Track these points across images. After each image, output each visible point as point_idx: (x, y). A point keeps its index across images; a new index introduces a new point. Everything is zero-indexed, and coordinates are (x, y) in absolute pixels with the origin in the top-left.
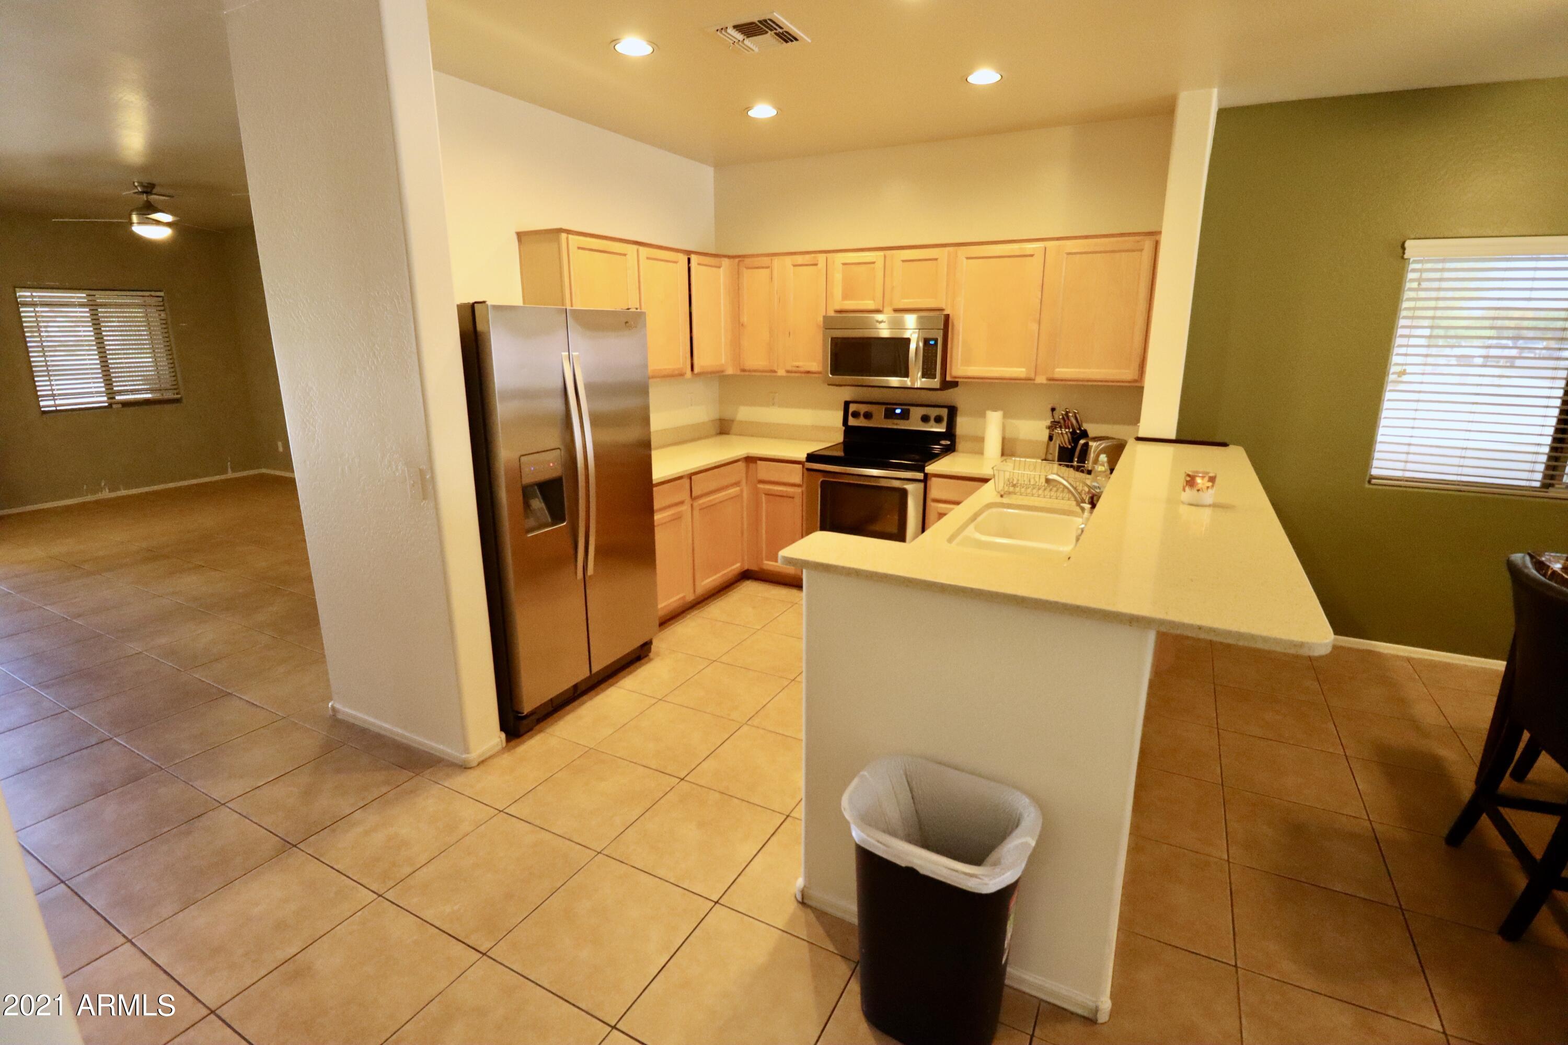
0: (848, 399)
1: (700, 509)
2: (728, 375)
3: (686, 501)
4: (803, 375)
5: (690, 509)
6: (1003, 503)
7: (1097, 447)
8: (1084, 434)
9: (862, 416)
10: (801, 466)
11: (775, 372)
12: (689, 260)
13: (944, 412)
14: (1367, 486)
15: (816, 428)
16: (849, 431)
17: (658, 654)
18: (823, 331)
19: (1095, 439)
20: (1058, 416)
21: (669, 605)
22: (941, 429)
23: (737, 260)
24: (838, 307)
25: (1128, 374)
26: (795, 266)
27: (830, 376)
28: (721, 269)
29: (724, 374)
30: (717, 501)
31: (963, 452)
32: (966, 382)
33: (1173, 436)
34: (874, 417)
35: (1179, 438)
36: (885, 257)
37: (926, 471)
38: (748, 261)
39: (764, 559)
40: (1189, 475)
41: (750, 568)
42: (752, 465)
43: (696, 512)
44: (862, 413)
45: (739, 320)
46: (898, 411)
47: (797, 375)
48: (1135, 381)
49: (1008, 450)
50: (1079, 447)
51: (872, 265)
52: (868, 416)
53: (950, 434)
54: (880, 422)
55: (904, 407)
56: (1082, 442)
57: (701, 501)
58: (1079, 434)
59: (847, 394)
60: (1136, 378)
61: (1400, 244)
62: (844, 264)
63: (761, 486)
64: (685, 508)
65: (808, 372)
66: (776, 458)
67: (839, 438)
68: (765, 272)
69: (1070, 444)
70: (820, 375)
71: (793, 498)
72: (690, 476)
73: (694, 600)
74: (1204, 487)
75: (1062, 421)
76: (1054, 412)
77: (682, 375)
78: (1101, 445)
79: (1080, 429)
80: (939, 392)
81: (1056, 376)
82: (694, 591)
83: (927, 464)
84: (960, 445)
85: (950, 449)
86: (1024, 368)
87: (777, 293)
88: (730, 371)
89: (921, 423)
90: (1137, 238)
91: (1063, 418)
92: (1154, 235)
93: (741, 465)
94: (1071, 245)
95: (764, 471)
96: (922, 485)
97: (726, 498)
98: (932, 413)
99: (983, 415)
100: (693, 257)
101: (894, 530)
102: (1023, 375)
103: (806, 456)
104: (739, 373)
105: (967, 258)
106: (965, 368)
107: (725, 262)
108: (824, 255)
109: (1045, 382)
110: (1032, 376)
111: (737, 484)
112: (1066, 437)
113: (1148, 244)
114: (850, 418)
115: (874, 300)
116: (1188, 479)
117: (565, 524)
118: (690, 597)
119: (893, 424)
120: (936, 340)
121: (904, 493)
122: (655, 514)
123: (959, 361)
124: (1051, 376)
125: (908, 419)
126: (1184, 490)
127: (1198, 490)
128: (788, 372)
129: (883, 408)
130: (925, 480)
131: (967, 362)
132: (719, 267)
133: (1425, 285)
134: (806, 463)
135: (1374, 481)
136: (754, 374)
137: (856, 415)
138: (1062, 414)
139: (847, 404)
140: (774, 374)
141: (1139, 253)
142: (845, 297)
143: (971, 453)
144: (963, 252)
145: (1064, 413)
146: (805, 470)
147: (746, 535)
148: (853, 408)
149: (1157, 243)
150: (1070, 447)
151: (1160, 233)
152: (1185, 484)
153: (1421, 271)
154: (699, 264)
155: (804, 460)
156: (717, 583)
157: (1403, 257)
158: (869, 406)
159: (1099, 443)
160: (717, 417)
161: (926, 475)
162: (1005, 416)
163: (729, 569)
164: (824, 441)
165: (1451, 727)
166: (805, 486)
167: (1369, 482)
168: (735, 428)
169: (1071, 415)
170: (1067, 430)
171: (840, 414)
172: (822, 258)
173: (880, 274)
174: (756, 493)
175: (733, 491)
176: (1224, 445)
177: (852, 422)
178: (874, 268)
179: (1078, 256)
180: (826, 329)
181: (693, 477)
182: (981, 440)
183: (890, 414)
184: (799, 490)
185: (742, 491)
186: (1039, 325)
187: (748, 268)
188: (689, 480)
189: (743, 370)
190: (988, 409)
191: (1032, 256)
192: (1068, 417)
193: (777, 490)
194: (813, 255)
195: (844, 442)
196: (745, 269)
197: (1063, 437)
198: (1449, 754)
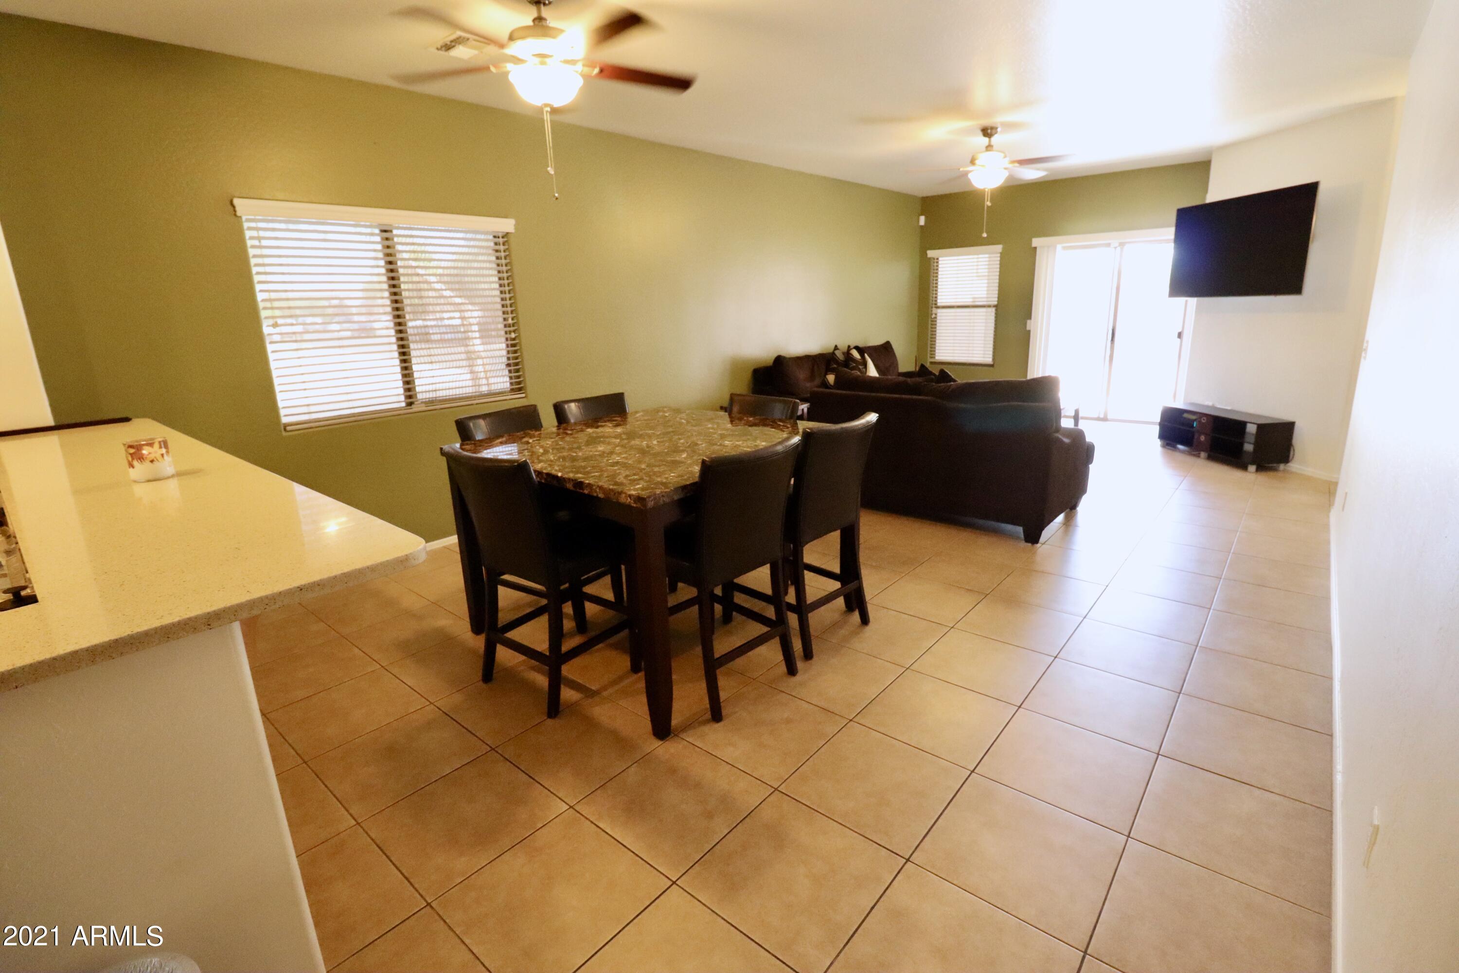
14: (284, 433)
35: (62, 424)
40: (131, 447)
61: (228, 203)
74: (158, 456)
116: (132, 451)
126: (131, 466)
127: (152, 461)
135: (288, 428)
152: (130, 459)
157: (235, 215)
165: (433, 603)
167: (285, 430)
176: (126, 420)
198: (443, 622)
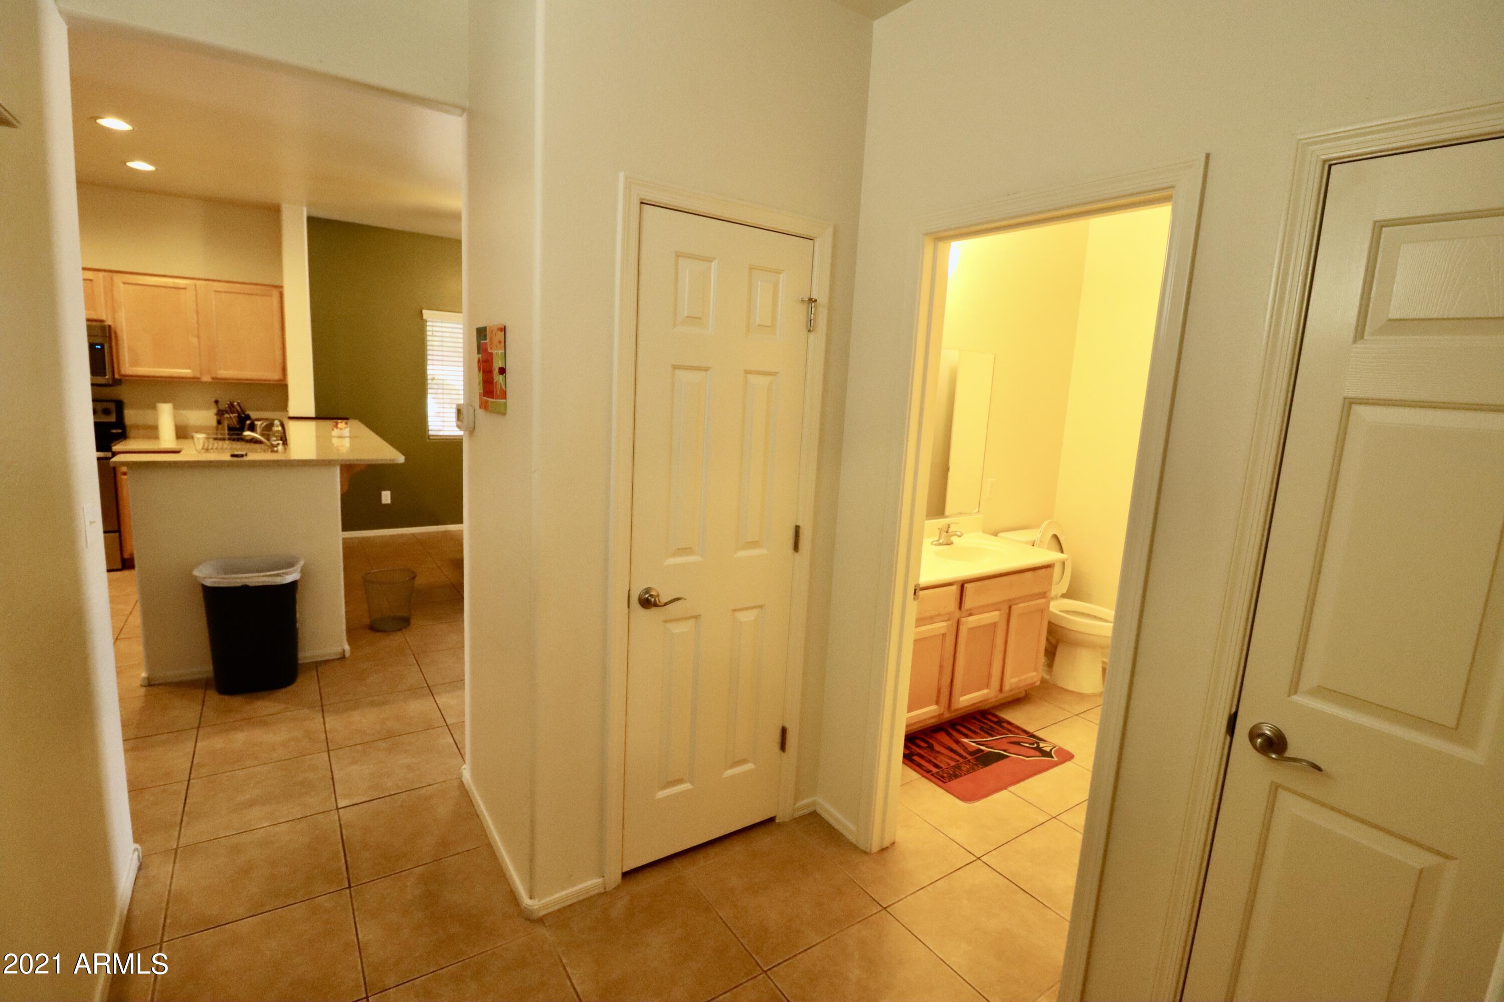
8: (248, 417)
13: (112, 406)
14: (428, 440)
19: (258, 420)
20: (224, 405)
22: (112, 418)
25: (275, 376)
31: (134, 438)
32: (135, 380)
33: (313, 415)
37: (114, 450)
48: (281, 380)
49: (182, 433)
50: (246, 426)
53: (120, 424)
56: (248, 422)
58: (245, 417)
60: (281, 378)
61: (419, 311)
69: (238, 425)
75: (228, 409)
76: (218, 403)
78: (263, 423)
79: (244, 414)
81: (220, 376)
83: (112, 445)
84: (132, 433)
85: (122, 436)
86: (190, 369)
90: (268, 288)
91: (229, 407)
92: (279, 288)
94: (216, 285)
98: (102, 407)
99: (154, 408)
102: (190, 375)
105: (123, 283)
106: (134, 368)
109: (210, 380)
110: (198, 375)
112: (234, 420)
113: (275, 293)
120: (102, 346)
123: (127, 364)
124: (214, 376)
131: (135, 363)
133: (435, 333)
135: (431, 438)
138: (228, 404)
141: (268, 298)
143: (143, 437)
144: (118, 278)
145: (229, 402)
149: (281, 293)
151: (282, 287)
153: (432, 326)
157: (422, 319)
161: (113, 453)
162: (176, 408)
167: (429, 438)
169: (235, 404)
170: (234, 415)
176: (347, 418)
179: (224, 294)
182: (153, 428)
186: (199, 339)
190: (158, 403)
191: (184, 289)
192: (233, 406)
197: (230, 419)
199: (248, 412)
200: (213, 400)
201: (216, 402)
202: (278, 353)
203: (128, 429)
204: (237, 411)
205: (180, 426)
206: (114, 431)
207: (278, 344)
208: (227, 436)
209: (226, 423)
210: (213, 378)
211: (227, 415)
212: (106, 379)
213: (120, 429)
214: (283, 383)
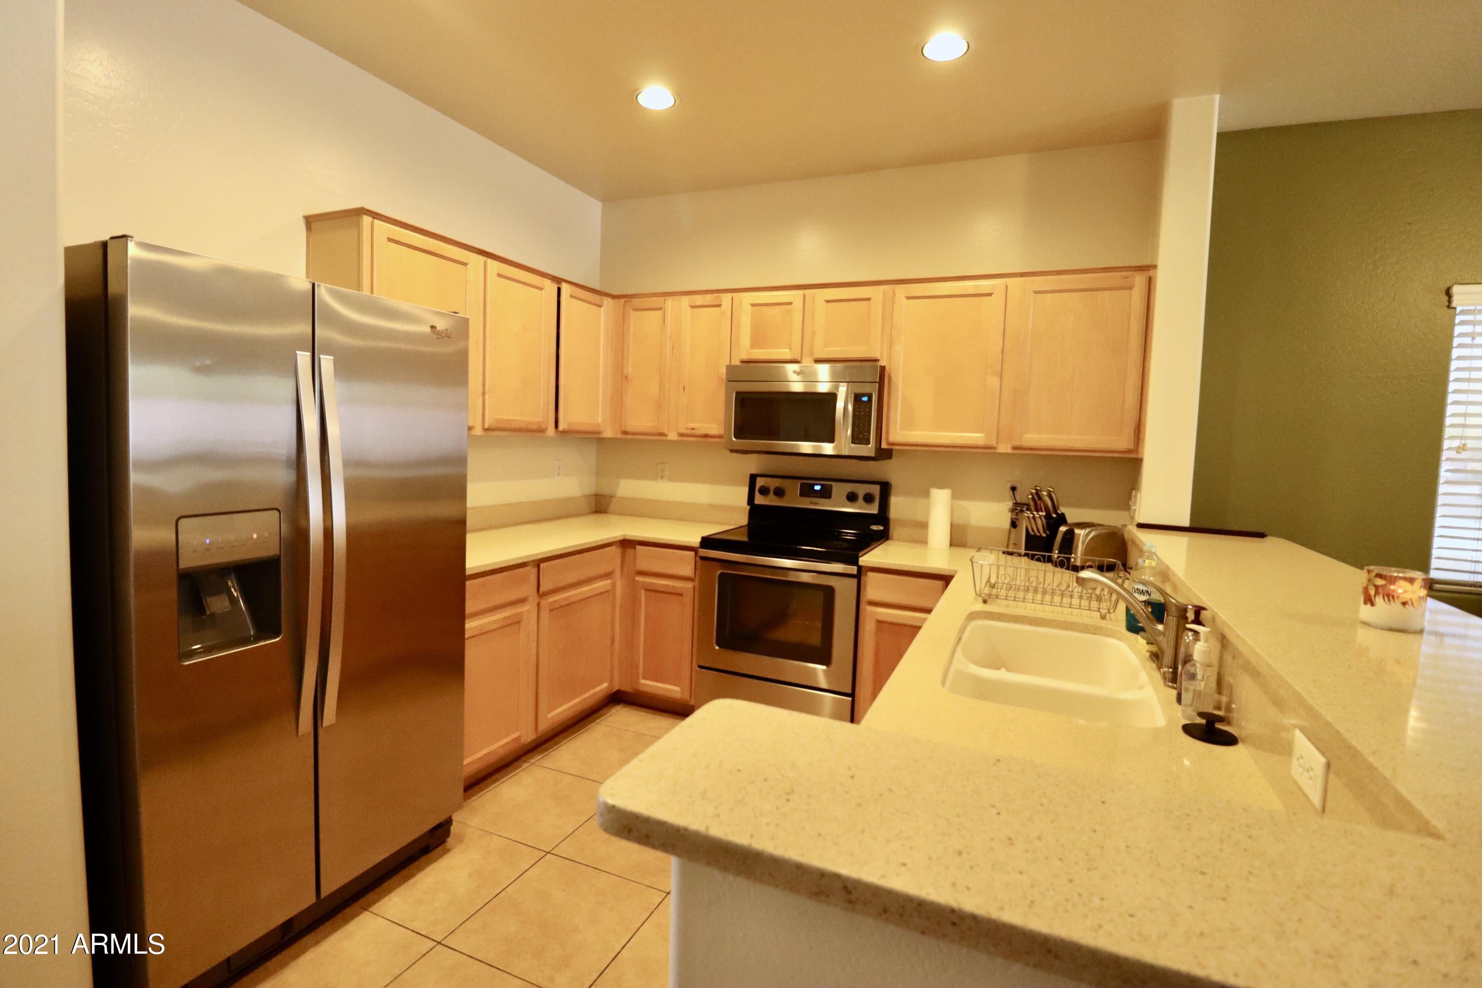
0: (754, 472)
1: (551, 610)
2: (605, 439)
3: (530, 599)
4: (699, 439)
5: (535, 608)
6: (990, 613)
7: (1087, 535)
8: (1063, 519)
9: (772, 493)
10: (692, 553)
11: (664, 435)
12: (559, 290)
13: (876, 490)
15: (712, 507)
16: (755, 511)
17: (460, 840)
18: (726, 383)
19: (1081, 525)
20: (1025, 496)
21: (490, 754)
22: (873, 509)
23: (623, 300)
24: (745, 357)
25: (1121, 442)
26: (693, 307)
27: (734, 439)
28: (603, 308)
29: (601, 436)
30: (578, 598)
31: (899, 540)
32: (907, 450)
33: (1186, 523)
34: (787, 493)
35: (1194, 526)
36: (804, 296)
37: (860, 563)
38: (635, 302)
39: (641, 677)
41: (623, 689)
42: (630, 552)
43: (545, 615)
44: (772, 489)
45: (622, 370)
46: (817, 488)
47: (691, 439)
48: (1130, 451)
49: (958, 539)
50: (1059, 537)
51: (788, 307)
52: (779, 493)
53: (883, 517)
54: (795, 500)
55: (822, 482)
56: (1063, 529)
57: (552, 599)
58: (1055, 520)
59: (752, 464)
60: (1131, 447)
61: (1445, 290)
62: (753, 305)
63: (639, 579)
64: (527, 609)
65: (706, 436)
66: (661, 542)
67: (743, 520)
68: (659, 313)
69: (1045, 532)
70: (721, 440)
71: (681, 595)
72: (538, 563)
73: (533, 740)
74: (1415, 598)
75: (1032, 503)
76: (1015, 492)
77: (541, 431)
78: (1091, 532)
79: (1056, 513)
80: (873, 463)
81: (1026, 444)
82: (536, 728)
83: (860, 554)
84: (896, 531)
85: (884, 536)
86: (982, 433)
87: (670, 339)
88: (608, 433)
89: (847, 502)
90: (1130, 273)
91: (1033, 499)
92: (1148, 269)
93: (615, 551)
94: (1042, 281)
95: (644, 559)
96: (854, 582)
97: (593, 593)
98: (862, 490)
99: (927, 495)
100: (565, 287)
101: (816, 640)
102: (981, 443)
103: (700, 540)
104: (619, 436)
105: (908, 298)
106: (907, 432)
107: (607, 301)
108: (730, 295)
109: (1010, 451)
110: (993, 443)
111: (608, 575)
112: (1039, 522)
113: (1139, 280)
114: (757, 494)
115: (790, 349)
117: (278, 639)
118: (528, 736)
119: (812, 503)
120: (870, 396)
121: (829, 592)
122: (467, 621)
123: (898, 425)
124: (1016, 443)
125: (829, 497)
127: (1404, 603)
128: (681, 435)
129: (798, 483)
130: (859, 575)
131: (908, 424)
132: (600, 306)
134: (700, 549)
136: (637, 437)
137: (764, 491)
138: (1032, 494)
139: (753, 478)
140: (664, 438)
141: (1129, 291)
142: (755, 344)
143: (908, 541)
144: (902, 291)
145: (1034, 491)
146: (698, 558)
147: (617, 644)
148: (760, 482)
149: (1150, 282)
150: (1044, 535)
151: (1155, 267)
152: (1372, 592)
153: (1470, 323)
154: (571, 296)
155: (698, 545)
156: (570, 714)
157: (1449, 306)
158: (780, 480)
159: (1088, 530)
160: (593, 491)
161: (860, 568)
162: (954, 496)
163: (591, 692)
164: (724, 524)
166: (697, 579)
168: (613, 507)
169: (1044, 494)
170: (1041, 513)
171: (745, 490)
172: (726, 299)
173: (798, 317)
174: (632, 590)
175: (602, 585)
176: (1261, 535)
177: (759, 500)
178: (791, 311)
179: (1049, 295)
180: (729, 381)
181: (542, 565)
182: (923, 526)
183: (807, 491)
184: (689, 585)
185: (614, 584)
186: (1001, 380)
187: (635, 310)
188: (536, 569)
189: (626, 433)
190: (932, 487)
191: (990, 295)
192: (1040, 498)
193: (661, 585)
194: (715, 295)
195: (749, 525)
196: (632, 311)
197: (1034, 521)
199: (1062, 510)
200: (1009, 485)
201: (1013, 489)
202: (1131, 399)
203: (892, 525)
204: (1047, 509)
205: (959, 526)
206: (874, 527)
207: (1133, 381)
208: (1023, 551)
209: (1023, 525)
210: (1015, 448)
211: (1028, 514)
212: (868, 448)
213: (882, 525)
214: (1133, 456)
